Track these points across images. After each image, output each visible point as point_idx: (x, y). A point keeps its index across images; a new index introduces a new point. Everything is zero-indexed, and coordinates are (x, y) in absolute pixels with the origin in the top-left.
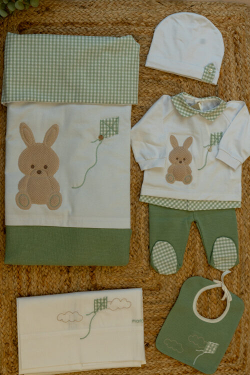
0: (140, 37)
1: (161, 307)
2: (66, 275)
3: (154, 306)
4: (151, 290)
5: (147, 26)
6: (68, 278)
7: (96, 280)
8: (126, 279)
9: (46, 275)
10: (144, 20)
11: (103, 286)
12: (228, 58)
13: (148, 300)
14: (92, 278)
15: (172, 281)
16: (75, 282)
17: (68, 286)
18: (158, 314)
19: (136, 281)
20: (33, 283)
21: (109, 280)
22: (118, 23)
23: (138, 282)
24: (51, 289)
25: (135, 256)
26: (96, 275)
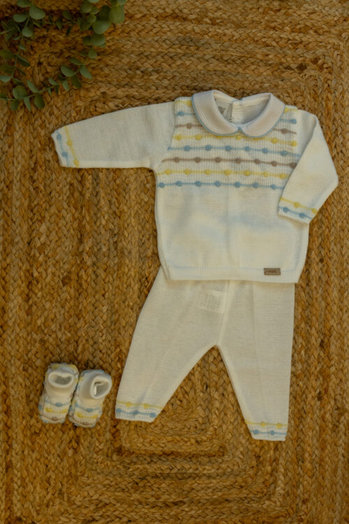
0: (202, 42)
1: (225, 484)
2: (72, 432)
3: (214, 481)
4: (210, 456)
5: (214, 24)
6: (75, 438)
7: (120, 439)
8: (170, 438)
9: (38, 432)
10: (209, 14)
11: (131, 451)
12: (341, 84)
13: (205, 472)
14: (114, 438)
15: (243, 441)
16: (86, 444)
17: (75, 449)
18: (220, 494)
19: (186, 442)
20: (15, 446)
21: (142, 440)
22: (166, 17)
23: (189, 444)
24: (46, 455)
25: (185, 401)
26: (122, 432)
